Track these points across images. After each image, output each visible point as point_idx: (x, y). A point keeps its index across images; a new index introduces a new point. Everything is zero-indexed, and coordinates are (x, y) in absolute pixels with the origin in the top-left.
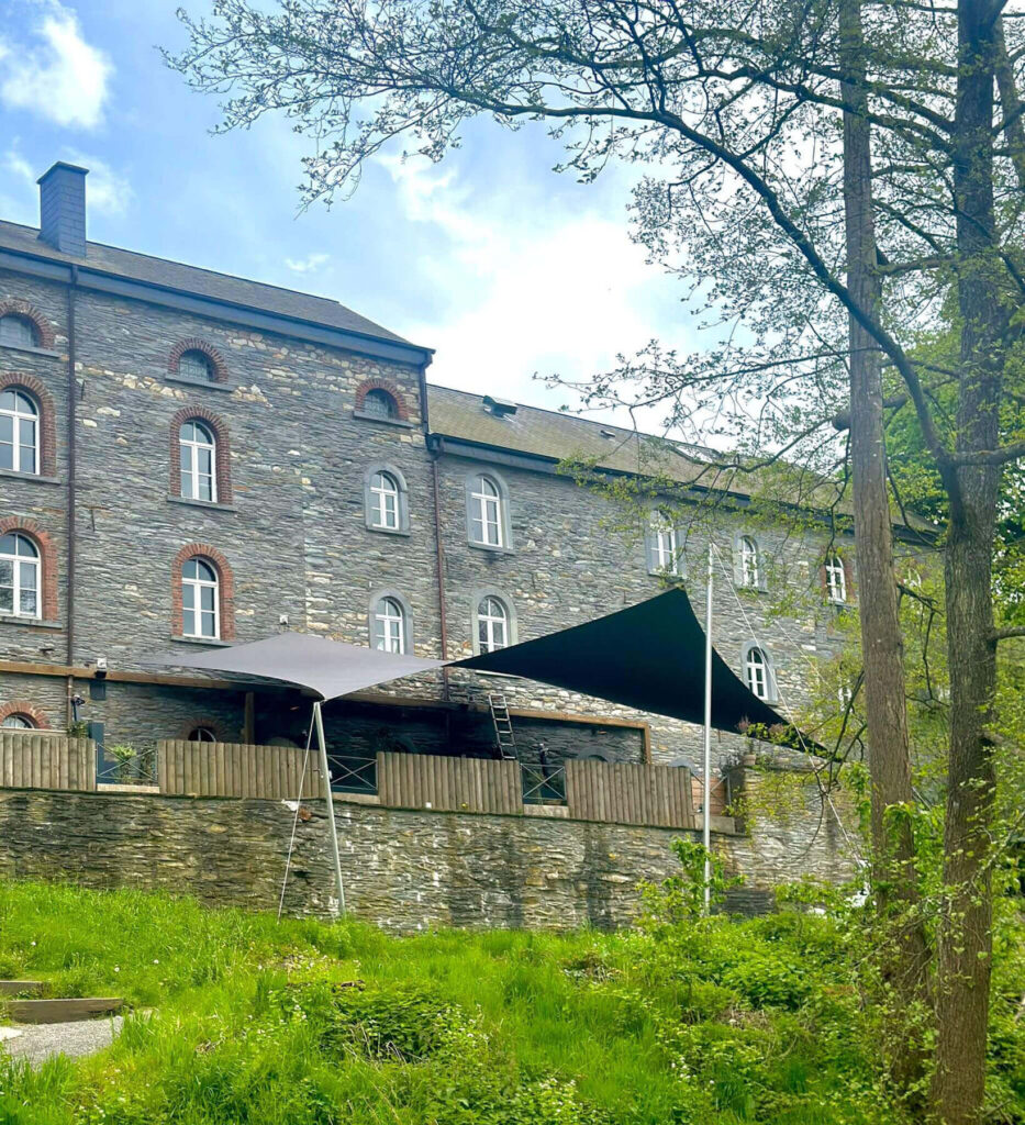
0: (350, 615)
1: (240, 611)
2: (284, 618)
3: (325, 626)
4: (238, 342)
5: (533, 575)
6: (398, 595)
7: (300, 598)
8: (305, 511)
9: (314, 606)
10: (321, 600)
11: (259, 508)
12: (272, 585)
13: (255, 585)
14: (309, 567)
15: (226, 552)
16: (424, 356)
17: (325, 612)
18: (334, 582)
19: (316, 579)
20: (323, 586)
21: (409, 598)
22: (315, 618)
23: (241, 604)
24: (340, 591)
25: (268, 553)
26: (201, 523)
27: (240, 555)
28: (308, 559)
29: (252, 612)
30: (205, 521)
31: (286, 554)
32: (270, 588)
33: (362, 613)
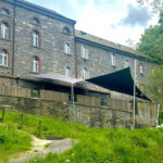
4: (43, 17)
16: (74, 22)
30: (36, 50)
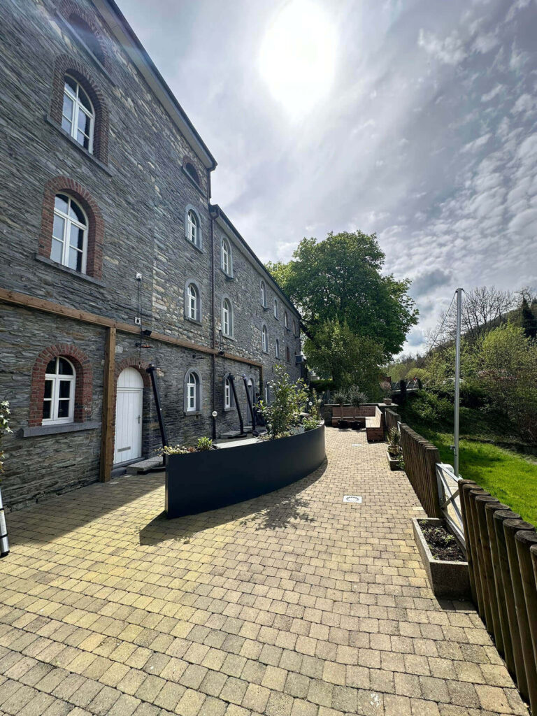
0: (176, 288)
1: (108, 258)
2: (139, 275)
3: (163, 290)
5: (237, 294)
6: (197, 284)
7: (150, 266)
8: (156, 208)
9: (157, 274)
10: (162, 272)
11: (127, 186)
12: (133, 248)
13: (121, 242)
14: (156, 247)
15: (100, 204)
16: (213, 162)
17: (163, 281)
18: (169, 263)
19: (159, 257)
20: (163, 263)
21: (201, 288)
22: (158, 284)
23: (110, 253)
24: (171, 270)
25: (131, 223)
26: (80, 167)
27: (111, 212)
28: (155, 240)
29: (117, 262)
30: (84, 167)
31: (143, 229)
32: (132, 250)
33: (182, 289)
